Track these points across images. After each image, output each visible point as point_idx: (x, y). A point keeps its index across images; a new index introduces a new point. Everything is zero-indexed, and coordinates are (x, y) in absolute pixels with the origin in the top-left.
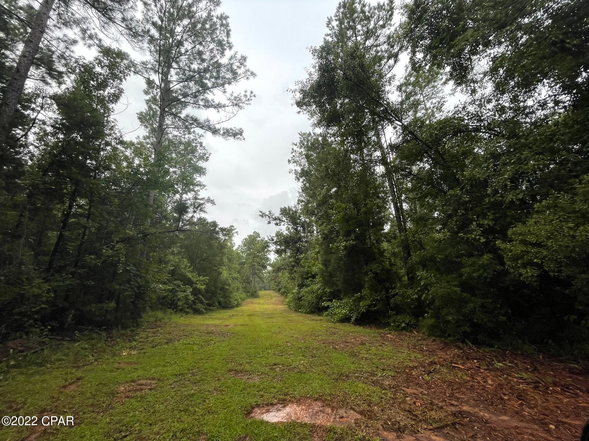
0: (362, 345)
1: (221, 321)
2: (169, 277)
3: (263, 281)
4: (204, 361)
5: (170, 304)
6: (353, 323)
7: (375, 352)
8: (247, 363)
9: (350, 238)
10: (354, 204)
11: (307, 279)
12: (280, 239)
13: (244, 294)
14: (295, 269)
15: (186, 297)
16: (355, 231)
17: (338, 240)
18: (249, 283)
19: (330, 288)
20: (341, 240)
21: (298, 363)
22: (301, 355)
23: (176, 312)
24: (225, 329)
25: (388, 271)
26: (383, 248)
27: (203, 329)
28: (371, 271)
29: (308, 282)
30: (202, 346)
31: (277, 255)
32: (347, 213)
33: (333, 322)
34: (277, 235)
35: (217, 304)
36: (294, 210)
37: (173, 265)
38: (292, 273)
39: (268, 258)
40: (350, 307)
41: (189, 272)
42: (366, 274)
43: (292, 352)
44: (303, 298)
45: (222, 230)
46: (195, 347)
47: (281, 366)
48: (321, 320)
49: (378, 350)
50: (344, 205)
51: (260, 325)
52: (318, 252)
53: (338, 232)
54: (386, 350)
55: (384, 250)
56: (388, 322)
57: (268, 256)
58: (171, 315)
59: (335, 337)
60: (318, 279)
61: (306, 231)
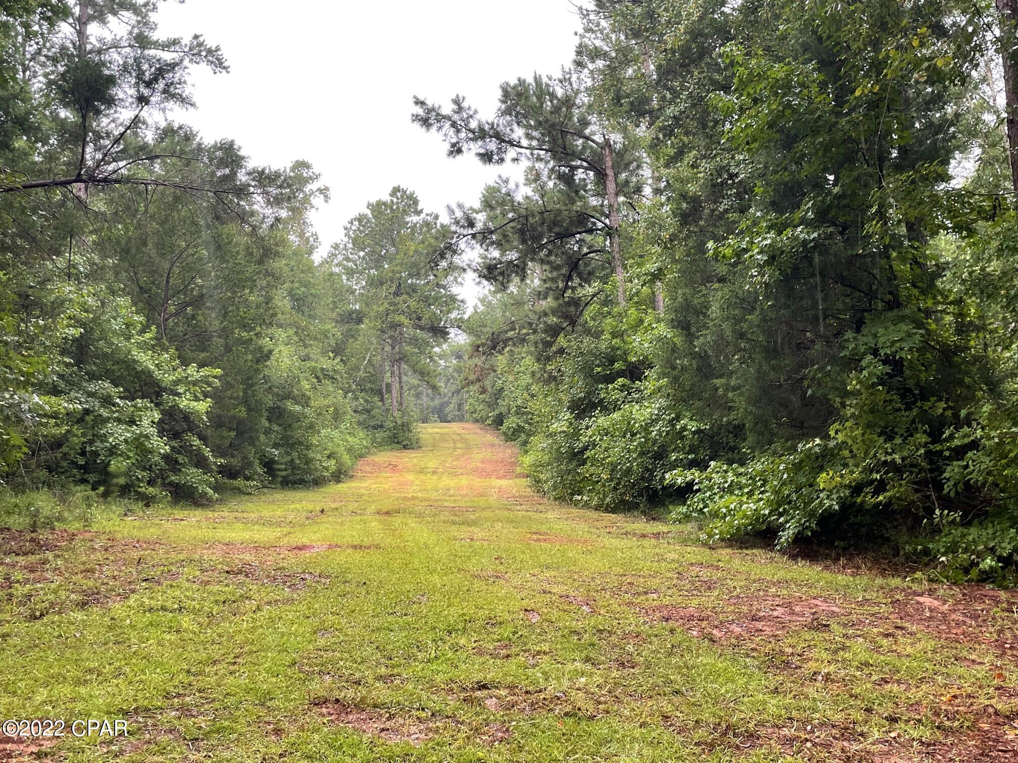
0: (817, 629)
1: (278, 532)
2: (67, 365)
3: (434, 388)
4: (222, 668)
5: (81, 467)
6: (783, 552)
7: (863, 656)
8: (380, 678)
9: (799, 214)
10: (823, 65)
11: (609, 379)
12: (501, 221)
13: (362, 434)
14: (562, 341)
15: (139, 444)
16: (818, 185)
17: (743, 225)
18: (380, 393)
19: (699, 415)
20: (755, 224)
21: (566, 683)
22: (577, 655)
23: (105, 495)
24: (291, 561)
25: (948, 354)
26: (936, 257)
27: (213, 556)
28: (875, 352)
29: (612, 392)
30: (210, 615)
31: (487, 287)
32: (789, 105)
33: (705, 544)
34: (487, 204)
35: (260, 471)
36: (560, 92)
37: (80, 323)
38: (548, 359)
39: (453, 298)
40: (776, 493)
41: (143, 346)
42: (853, 363)
43: (545, 647)
44: (588, 454)
45: (263, 178)
46: (186, 621)
47: (503, 692)
48: (657, 535)
49: (877, 649)
50: (778, 70)
51: (426, 546)
52: (657, 276)
53: (745, 190)
54: (909, 650)
55: (941, 268)
56: (926, 552)
57: (455, 290)
58: (89, 506)
59: (709, 599)
60: (652, 381)
61: (611, 187)
